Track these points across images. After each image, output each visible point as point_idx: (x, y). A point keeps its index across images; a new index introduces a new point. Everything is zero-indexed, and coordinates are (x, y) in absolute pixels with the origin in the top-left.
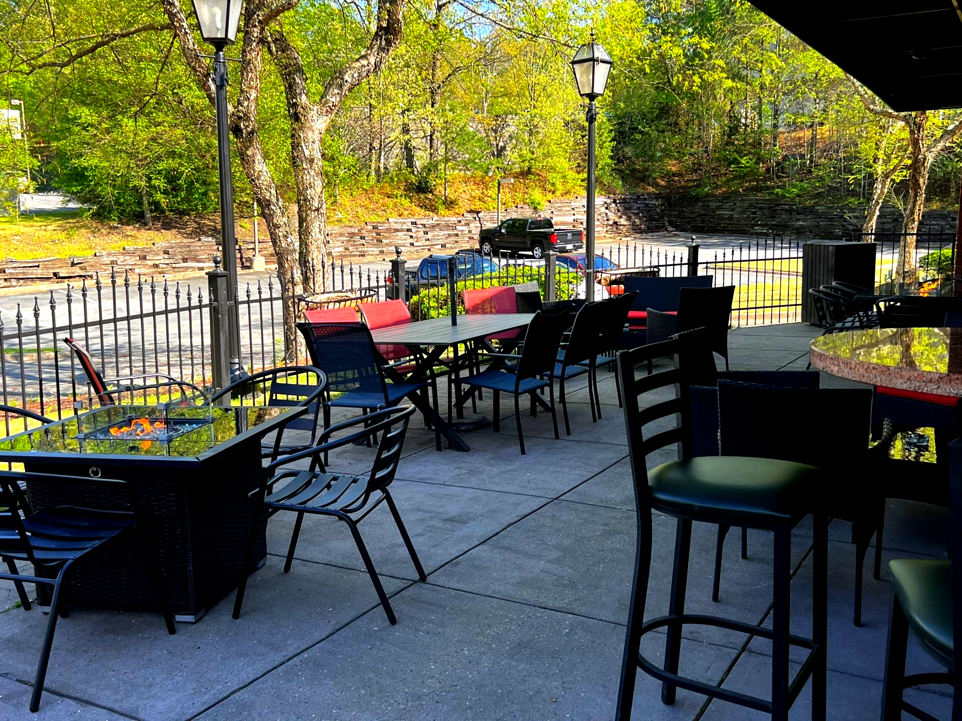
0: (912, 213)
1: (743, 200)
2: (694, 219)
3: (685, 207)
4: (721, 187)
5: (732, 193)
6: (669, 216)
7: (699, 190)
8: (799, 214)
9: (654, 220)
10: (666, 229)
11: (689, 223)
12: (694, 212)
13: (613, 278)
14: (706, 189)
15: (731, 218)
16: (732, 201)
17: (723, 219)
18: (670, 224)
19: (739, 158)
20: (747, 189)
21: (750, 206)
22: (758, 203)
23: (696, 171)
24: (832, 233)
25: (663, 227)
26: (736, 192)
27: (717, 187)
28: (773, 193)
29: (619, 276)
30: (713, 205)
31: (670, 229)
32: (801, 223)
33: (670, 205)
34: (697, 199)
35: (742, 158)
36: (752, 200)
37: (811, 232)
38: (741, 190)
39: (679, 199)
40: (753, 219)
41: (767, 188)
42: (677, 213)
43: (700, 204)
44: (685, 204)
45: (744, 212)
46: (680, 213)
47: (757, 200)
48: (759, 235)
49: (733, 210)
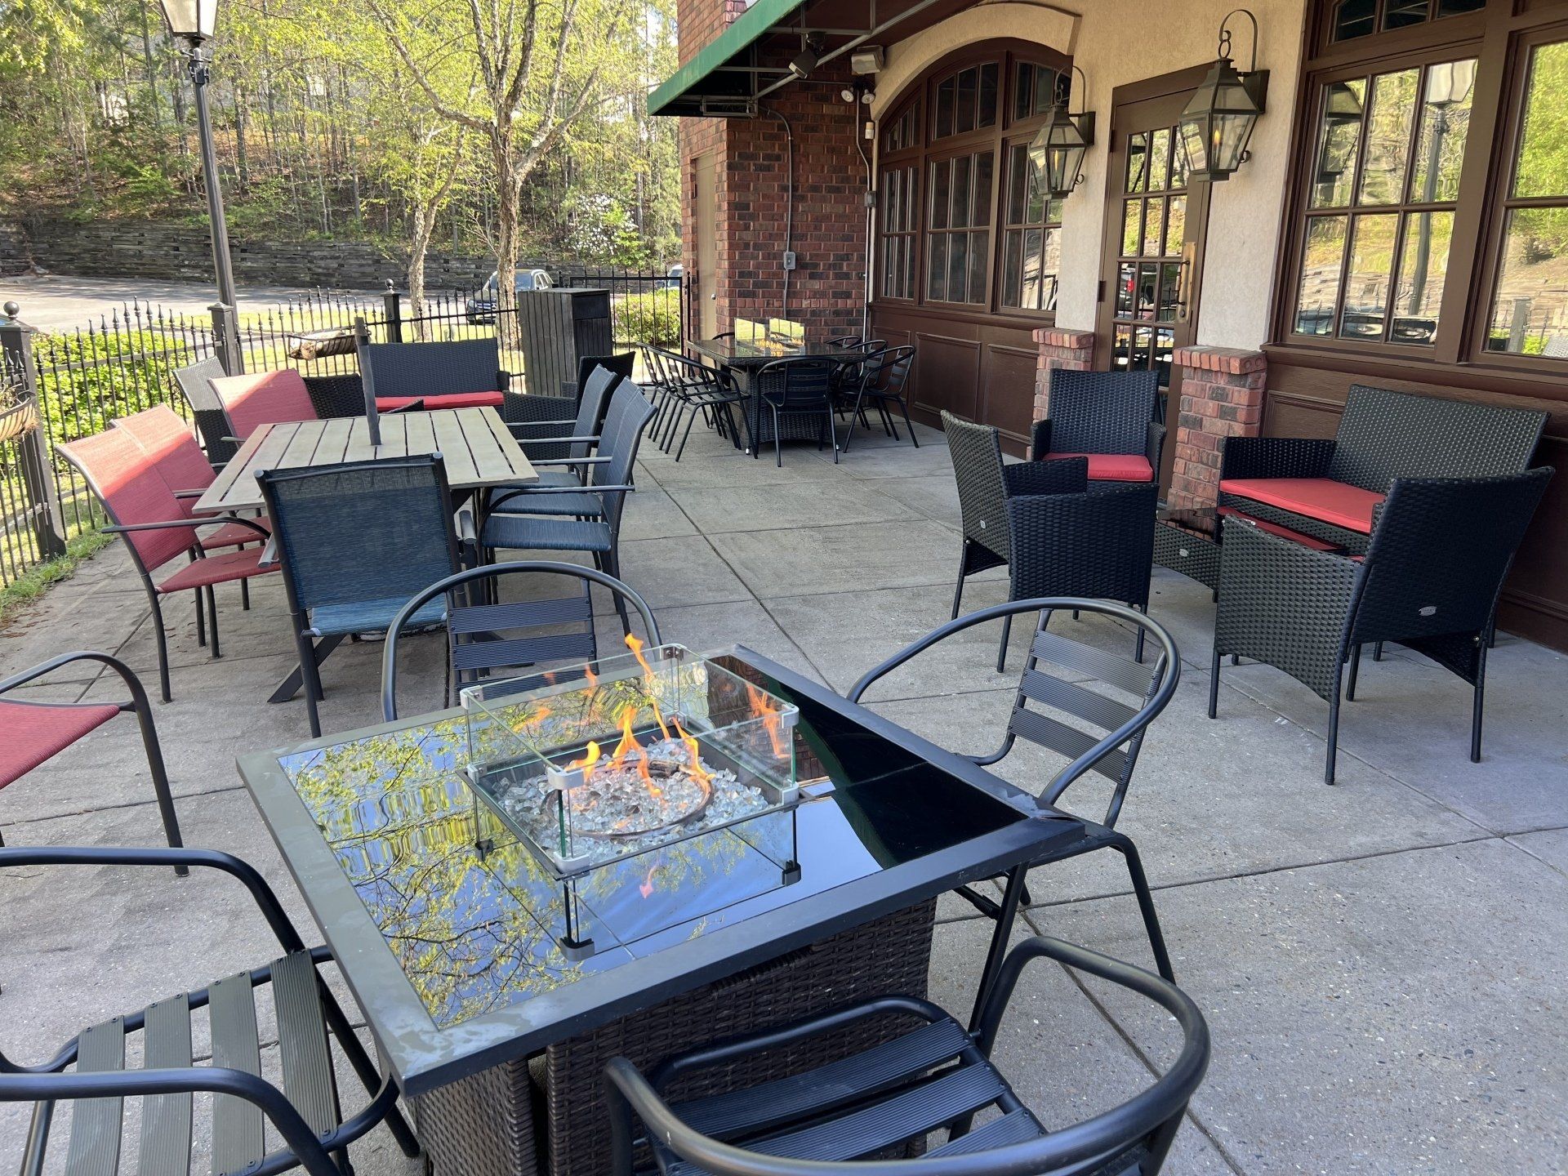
0: (508, 252)
1: (153, 229)
2: (77, 256)
3: (58, 237)
4: (112, 208)
5: (133, 216)
6: (34, 251)
7: (77, 212)
8: (244, 251)
9: (9, 256)
10: (34, 271)
11: (71, 261)
12: (76, 246)
13: (320, 346)
14: (89, 211)
15: (139, 255)
16: (136, 230)
17: (127, 256)
18: (38, 264)
19: (137, 168)
20: (155, 213)
21: (167, 238)
22: (178, 235)
23: (63, 182)
24: (295, 278)
25: (28, 267)
26: (140, 217)
27: (107, 208)
28: (198, 221)
29: (326, 343)
30: (107, 235)
31: (41, 271)
32: (249, 264)
33: (32, 235)
34: (77, 225)
35: (142, 165)
36: (168, 229)
37: (266, 277)
38: (147, 214)
39: (46, 224)
40: (176, 257)
41: (188, 213)
42: (46, 246)
43: (83, 233)
44: (58, 231)
45: (159, 247)
46: (51, 246)
47: (176, 229)
48: (189, 280)
49: (140, 243)
